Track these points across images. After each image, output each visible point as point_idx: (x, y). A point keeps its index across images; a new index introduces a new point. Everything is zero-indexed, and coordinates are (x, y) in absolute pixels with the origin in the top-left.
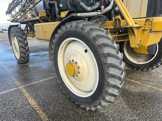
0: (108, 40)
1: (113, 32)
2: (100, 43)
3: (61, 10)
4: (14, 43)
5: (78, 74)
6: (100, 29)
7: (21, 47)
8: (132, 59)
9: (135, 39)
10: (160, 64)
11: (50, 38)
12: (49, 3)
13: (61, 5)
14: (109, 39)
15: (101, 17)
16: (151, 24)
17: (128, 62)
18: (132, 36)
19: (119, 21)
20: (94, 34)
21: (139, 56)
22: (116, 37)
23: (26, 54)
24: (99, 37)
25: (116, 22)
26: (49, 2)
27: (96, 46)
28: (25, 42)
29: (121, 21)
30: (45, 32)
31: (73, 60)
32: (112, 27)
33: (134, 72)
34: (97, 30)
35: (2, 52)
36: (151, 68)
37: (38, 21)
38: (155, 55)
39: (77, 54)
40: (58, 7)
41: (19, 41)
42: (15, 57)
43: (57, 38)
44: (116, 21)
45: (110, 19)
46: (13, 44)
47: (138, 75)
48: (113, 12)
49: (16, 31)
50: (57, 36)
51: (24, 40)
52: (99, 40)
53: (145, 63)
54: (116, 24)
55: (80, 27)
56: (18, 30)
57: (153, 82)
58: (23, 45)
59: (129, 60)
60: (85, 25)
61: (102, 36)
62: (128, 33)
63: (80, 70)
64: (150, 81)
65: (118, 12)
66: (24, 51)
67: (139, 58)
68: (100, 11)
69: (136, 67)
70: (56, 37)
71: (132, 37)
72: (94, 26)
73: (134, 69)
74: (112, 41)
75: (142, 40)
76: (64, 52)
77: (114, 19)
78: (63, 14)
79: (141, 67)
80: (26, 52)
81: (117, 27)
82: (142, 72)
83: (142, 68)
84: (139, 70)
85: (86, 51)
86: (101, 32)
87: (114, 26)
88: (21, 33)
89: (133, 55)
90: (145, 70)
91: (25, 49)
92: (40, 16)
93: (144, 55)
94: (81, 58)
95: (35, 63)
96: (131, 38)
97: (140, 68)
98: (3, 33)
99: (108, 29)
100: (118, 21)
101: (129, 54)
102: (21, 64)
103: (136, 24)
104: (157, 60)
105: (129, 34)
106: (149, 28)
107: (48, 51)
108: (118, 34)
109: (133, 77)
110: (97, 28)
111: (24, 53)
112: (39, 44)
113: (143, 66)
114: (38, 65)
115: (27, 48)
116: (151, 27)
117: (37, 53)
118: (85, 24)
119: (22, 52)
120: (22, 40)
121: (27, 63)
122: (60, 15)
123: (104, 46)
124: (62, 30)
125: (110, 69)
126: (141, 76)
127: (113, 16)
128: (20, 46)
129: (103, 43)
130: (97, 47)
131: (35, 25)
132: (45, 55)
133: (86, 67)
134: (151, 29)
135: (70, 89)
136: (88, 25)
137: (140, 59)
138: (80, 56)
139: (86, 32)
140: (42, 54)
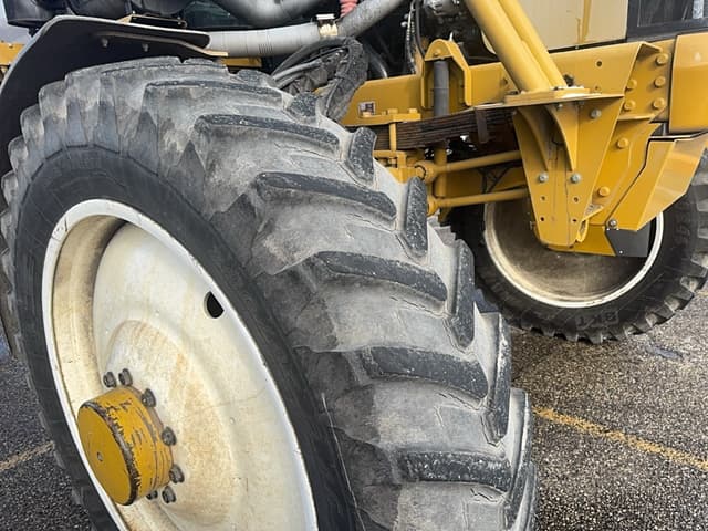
0: (368, 222)
1: (422, 143)
2: (300, 258)
6: (300, 120)
8: (528, 279)
9: (571, 187)
10: (677, 305)
14: (382, 206)
16: (662, 81)
17: (508, 298)
18: (546, 170)
19: (451, 73)
20: (243, 166)
21: (562, 266)
22: (437, 178)
24: (282, 200)
25: (436, 84)
27: (265, 275)
29: (462, 72)
31: (125, 370)
32: (414, 115)
33: (549, 353)
34: (272, 135)
36: (631, 328)
38: (646, 259)
39: (154, 324)
43: (13, 200)
44: (431, 76)
45: (399, 66)
47: (568, 371)
48: (413, 20)
52: (293, 223)
53: (598, 302)
54: (433, 94)
55: (134, 112)
57: (656, 410)
59: (515, 288)
60: (164, 91)
61: (312, 190)
62: (517, 148)
63: (182, 458)
64: (642, 411)
65: (441, 21)
67: (564, 275)
68: (331, 16)
69: (552, 325)
70: (8, 197)
71: (545, 176)
72: (246, 102)
73: (545, 333)
74: (405, 225)
75: (608, 190)
77: (418, 63)
79: (578, 323)
81: (445, 110)
82: (588, 351)
83: (584, 328)
84: (569, 338)
87: (422, 111)
89: (531, 260)
90: (602, 338)
93: (589, 260)
94: (182, 359)
96: (539, 181)
97: (573, 331)
99: (386, 127)
100: (443, 73)
101: (514, 258)
103: (570, 82)
104: (659, 286)
105: (525, 153)
106: (653, 108)
108: (450, 159)
109: (545, 386)
110: (270, 116)
113: (593, 317)
116: (664, 103)
118: (167, 84)
123: (332, 281)
124: (31, 143)
125: (405, 497)
126: (588, 376)
127: (413, 49)
129: (321, 255)
130: (280, 292)
134: (663, 116)
136: (192, 88)
137: (572, 277)
138: (175, 340)
139: (180, 148)
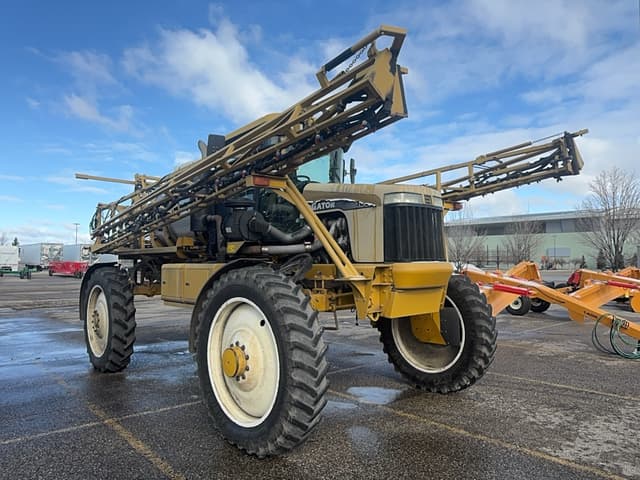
3: (228, 239)
4: (95, 312)
5: (246, 373)
7: (116, 322)
11: (196, 297)
12: (206, 218)
13: (228, 230)
15: (305, 257)
23: (125, 343)
26: (203, 216)
28: (129, 308)
30: (187, 284)
31: (238, 342)
35: (39, 340)
37: (173, 258)
38: (460, 347)
39: (247, 329)
40: (223, 231)
41: (112, 307)
42: (88, 355)
43: (210, 297)
46: (90, 313)
49: (109, 279)
50: (211, 294)
51: (127, 304)
53: (442, 370)
56: (113, 277)
58: (122, 317)
63: (250, 363)
66: (122, 333)
68: (309, 243)
70: (208, 296)
75: (382, 305)
76: (224, 327)
78: (232, 248)
80: (127, 335)
83: (437, 384)
84: (432, 390)
85: (263, 323)
86: (286, 290)
88: (122, 285)
90: (446, 390)
91: (126, 328)
92: (179, 244)
94: (253, 338)
95: (144, 371)
96: (357, 300)
97: (433, 386)
98: (29, 277)
102: (107, 371)
103: (362, 274)
105: (354, 292)
106: (390, 282)
107: (186, 340)
111: (121, 340)
112: (158, 319)
114: (153, 376)
115: (129, 325)
116: (392, 281)
117: (153, 346)
119: (116, 337)
120: (121, 302)
121: (120, 371)
122: (226, 246)
124: (222, 283)
128: (113, 318)
130: (277, 315)
131: (164, 266)
132: (174, 352)
133: (261, 355)
135: (229, 416)
136: (267, 276)
138: (251, 333)
139: (261, 288)
140: (166, 349)
